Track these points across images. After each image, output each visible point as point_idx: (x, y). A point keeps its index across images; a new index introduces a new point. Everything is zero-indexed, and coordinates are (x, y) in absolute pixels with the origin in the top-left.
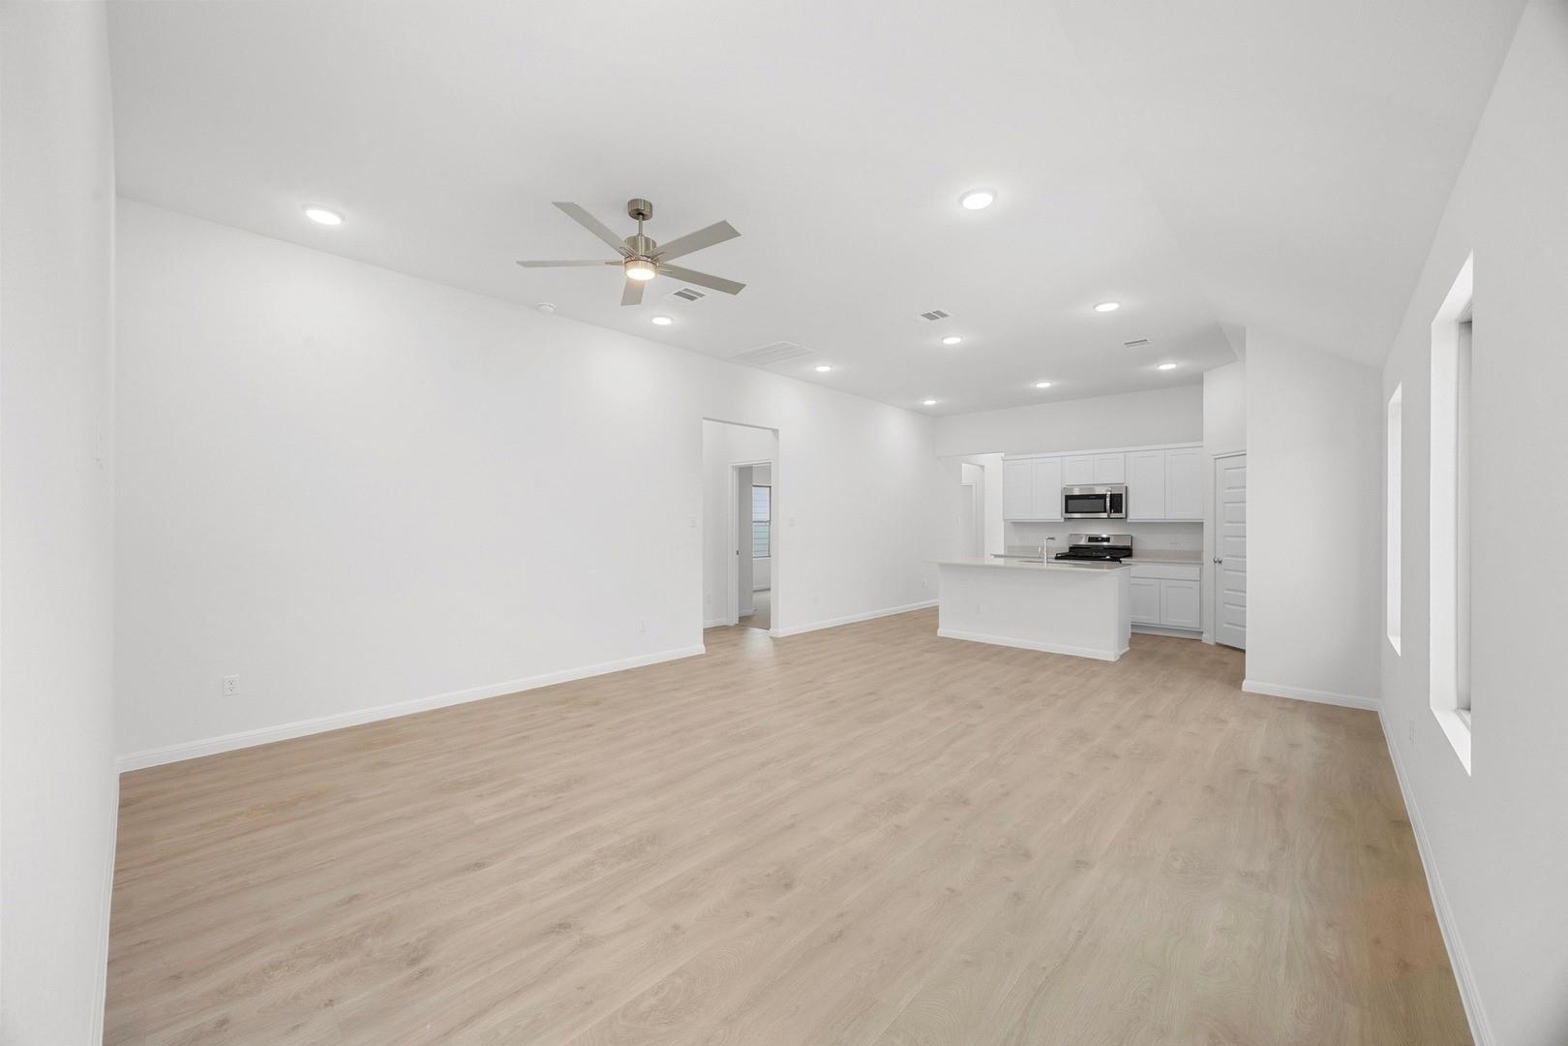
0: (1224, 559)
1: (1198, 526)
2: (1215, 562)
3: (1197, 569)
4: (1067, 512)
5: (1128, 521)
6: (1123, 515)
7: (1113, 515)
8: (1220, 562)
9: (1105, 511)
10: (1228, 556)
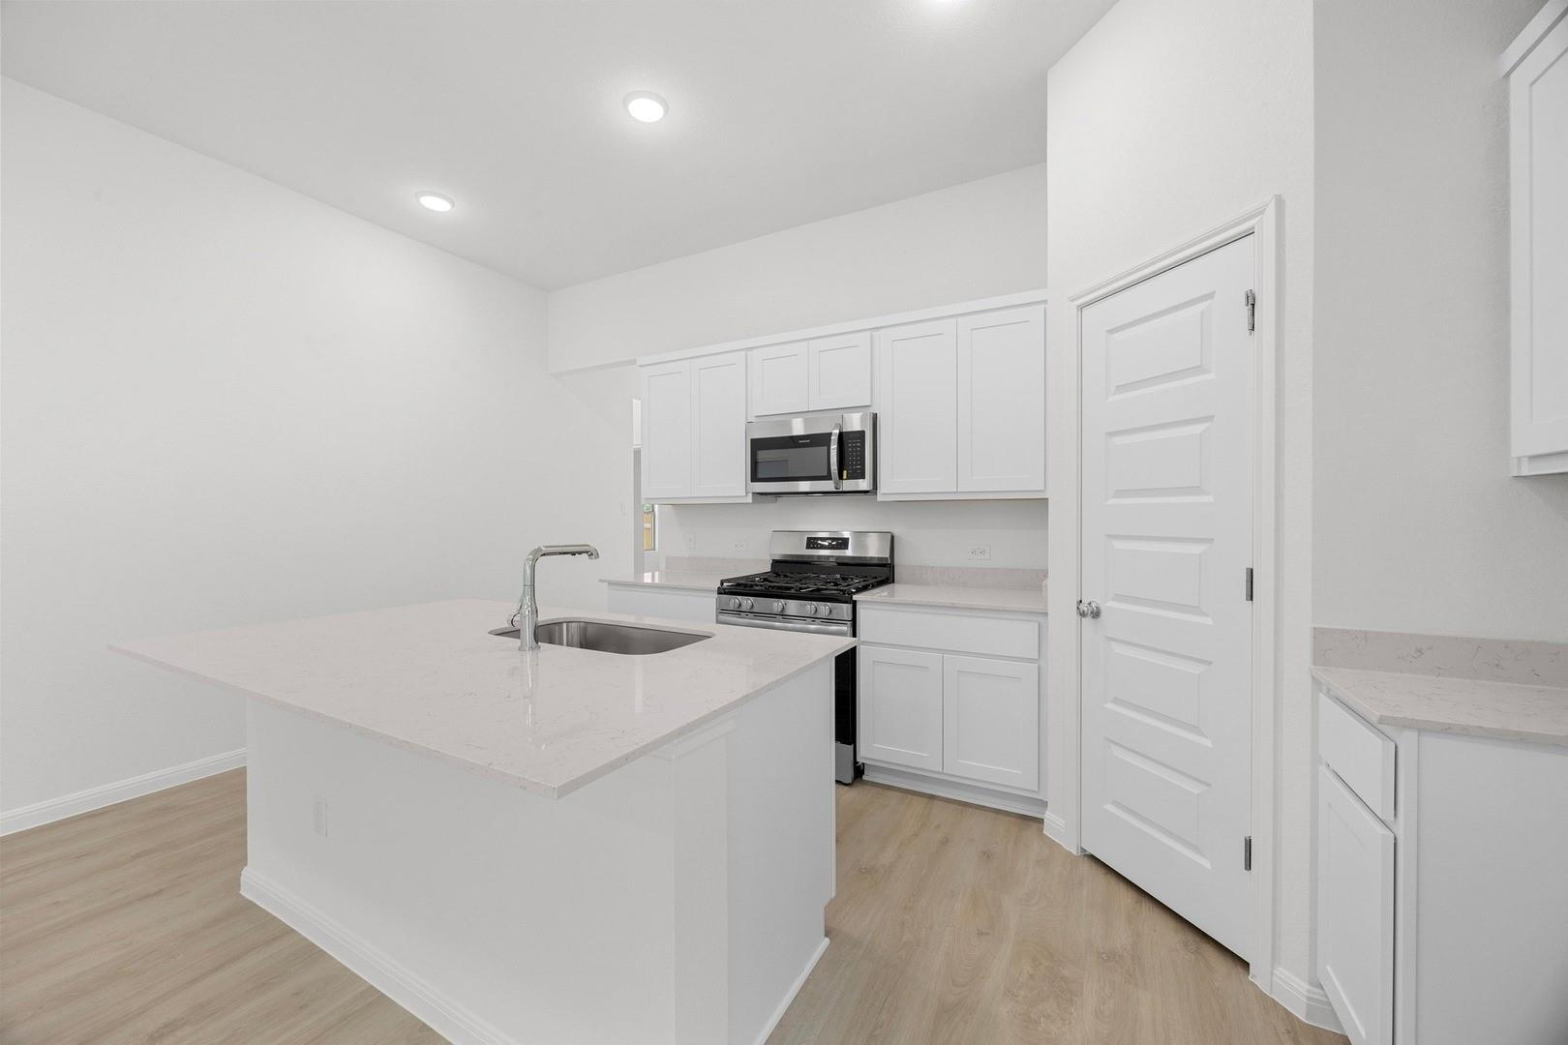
0: (1108, 606)
1: (1034, 508)
2: (1083, 614)
3: (1028, 629)
4: (755, 478)
5: (880, 498)
6: (864, 484)
7: (848, 485)
8: (1096, 614)
9: (828, 477)
10: (1118, 598)
